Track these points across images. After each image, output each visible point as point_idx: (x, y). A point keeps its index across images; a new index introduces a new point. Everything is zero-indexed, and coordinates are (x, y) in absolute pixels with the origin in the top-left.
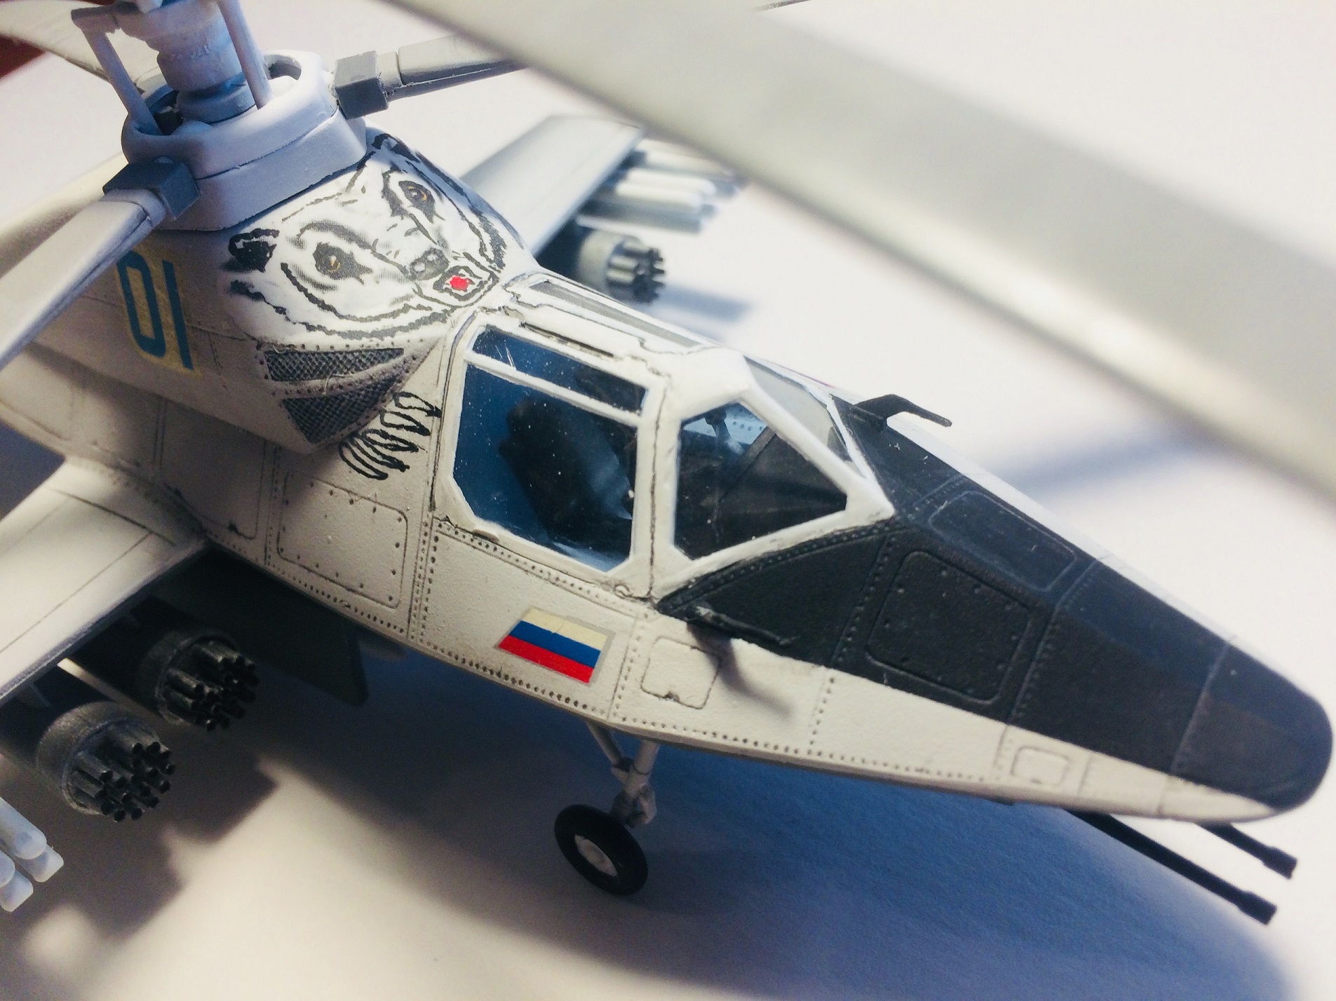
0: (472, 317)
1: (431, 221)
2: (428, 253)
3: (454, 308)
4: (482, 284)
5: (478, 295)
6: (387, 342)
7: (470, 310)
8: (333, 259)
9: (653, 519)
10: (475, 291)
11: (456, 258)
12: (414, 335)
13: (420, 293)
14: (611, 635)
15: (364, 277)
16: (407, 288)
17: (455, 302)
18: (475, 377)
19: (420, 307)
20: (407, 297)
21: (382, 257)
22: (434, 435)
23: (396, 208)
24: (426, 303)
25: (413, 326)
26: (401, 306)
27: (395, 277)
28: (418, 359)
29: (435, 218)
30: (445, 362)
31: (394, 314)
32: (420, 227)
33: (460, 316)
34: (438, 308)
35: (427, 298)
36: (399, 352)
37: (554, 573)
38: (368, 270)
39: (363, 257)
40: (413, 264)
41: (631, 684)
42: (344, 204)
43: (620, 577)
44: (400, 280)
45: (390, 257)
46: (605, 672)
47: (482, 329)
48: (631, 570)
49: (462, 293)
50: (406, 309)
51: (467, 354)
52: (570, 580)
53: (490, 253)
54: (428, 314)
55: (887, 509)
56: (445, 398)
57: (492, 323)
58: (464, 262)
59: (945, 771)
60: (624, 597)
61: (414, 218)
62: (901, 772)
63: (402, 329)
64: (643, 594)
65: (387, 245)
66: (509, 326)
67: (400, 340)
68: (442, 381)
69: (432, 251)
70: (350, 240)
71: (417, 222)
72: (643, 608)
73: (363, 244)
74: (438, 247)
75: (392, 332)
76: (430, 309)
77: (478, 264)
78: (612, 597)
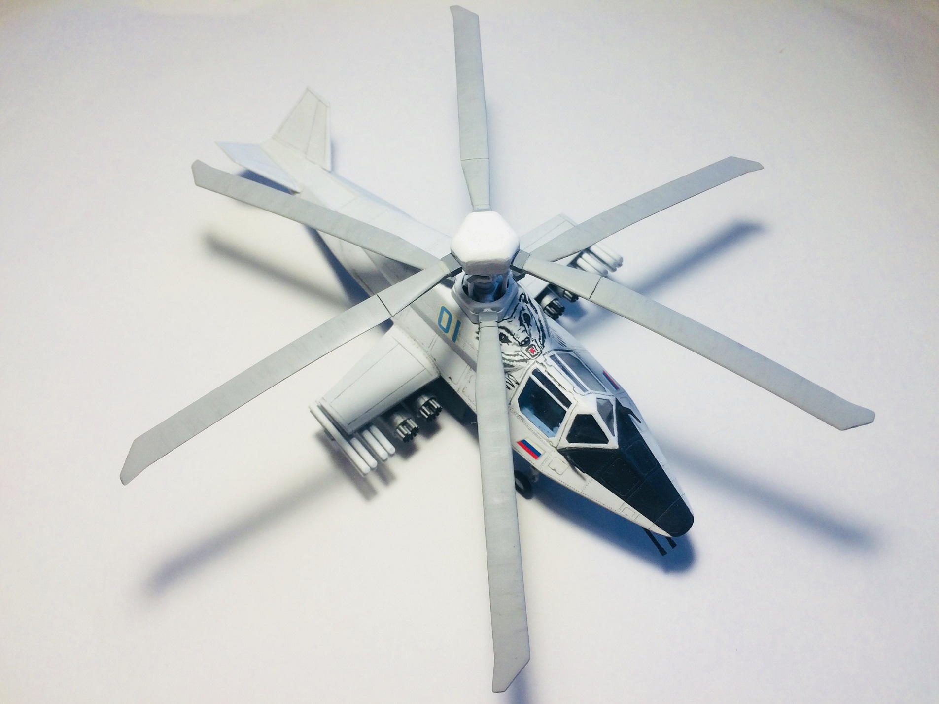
0: (534, 364)
1: (529, 327)
2: (526, 338)
3: (530, 359)
4: (538, 353)
5: (536, 357)
6: (511, 363)
7: (534, 361)
8: (503, 337)
9: (563, 431)
10: (536, 355)
11: (533, 341)
12: (518, 364)
13: (522, 351)
14: (545, 452)
15: (509, 343)
16: (519, 348)
17: (530, 357)
18: (530, 379)
19: (521, 356)
20: (519, 351)
21: (515, 339)
22: (516, 388)
23: (521, 325)
24: (523, 355)
25: (519, 361)
26: (516, 354)
27: (517, 345)
28: (517, 369)
29: (530, 327)
30: (524, 373)
31: (514, 356)
32: (526, 330)
33: (531, 362)
34: (526, 358)
35: (524, 354)
36: (513, 367)
37: (536, 432)
38: (511, 342)
39: (510, 338)
40: (522, 342)
41: (547, 464)
42: (509, 322)
43: (551, 440)
44: (518, 346)
45: (517, 339)
46: (541, 459)
47: (535, 368)
48: (555, 440)
49: (533, 355)
50: (518, 355)
51: (530, 374)
52: (539, 436)
53: (541, 340)
54: (523, 358)
55: (616, 446)
56: (521, 381)
57: (538, 368)
58: (534, 343)
59: (609, 506)
60: (550, 445)
61: (525, 326)
62: (599, 503)
63: (515, 361)
64: (555, 446)
65: (517, 335)
66: (542, 370)
67: (514, 364)
68: (522, 378)
69: (527, 338)
70: (508, 333)
71: (526, 329)
72: (554, 449)
73: (511, 334)
74: (529, 336)
75: (513, 361)
76: (523, 357)
78: (548, 444)
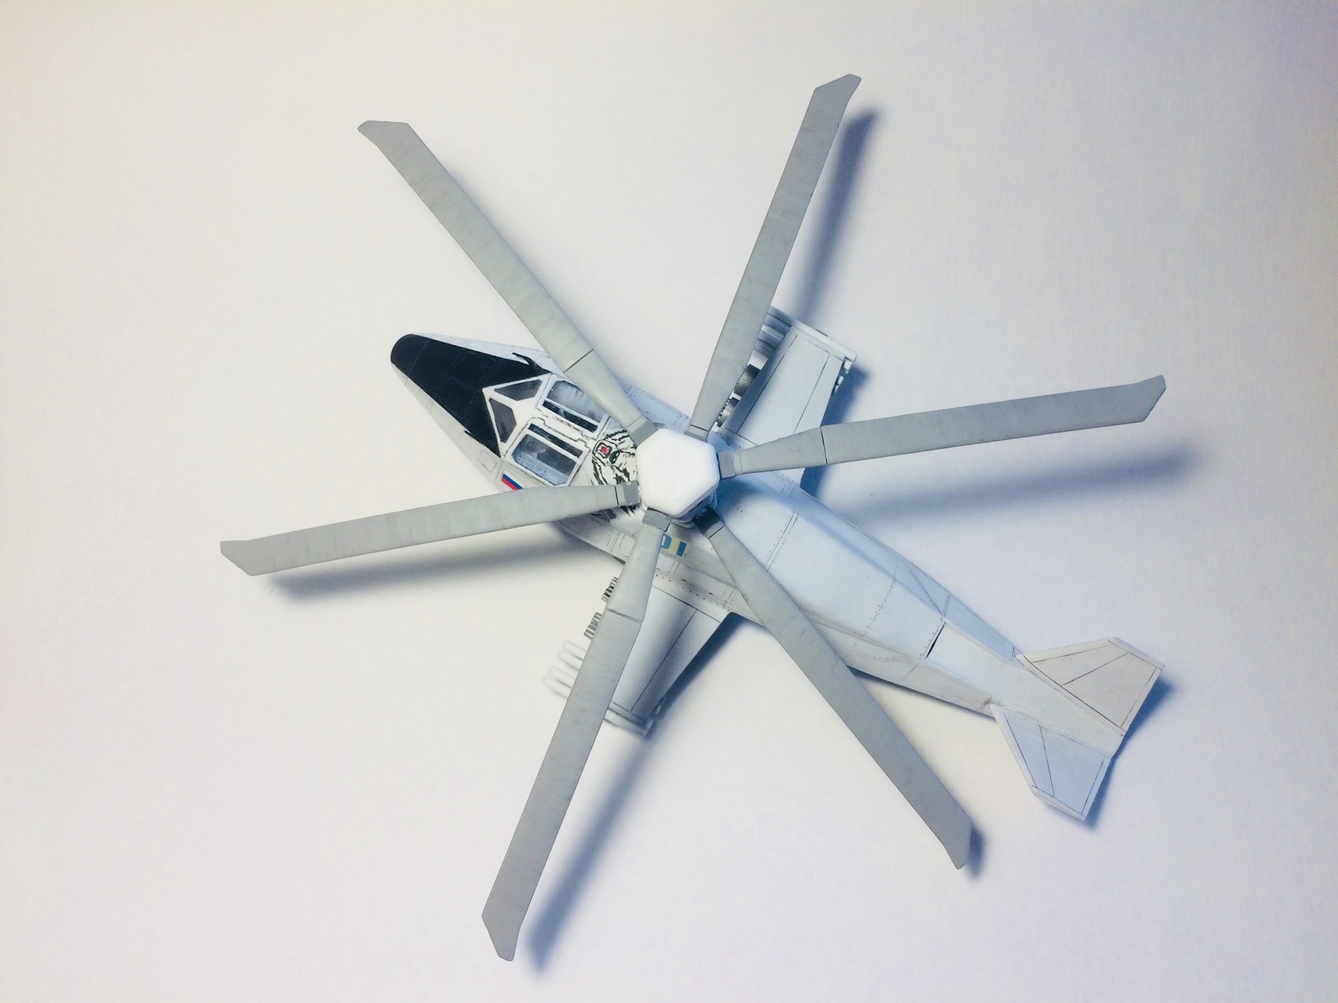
5: (598, 446)
33: (602, 437)
34: (609, 439)
47: (595, 432)
48: (555, 378)
49: (603, 446)
50: (620, 439)
55: (485, 390)
57: (592, 434)
58: (605, 461)
61: (620, 471)
64: (554, 374)
69: (614, 462)
77: (600, 460)
